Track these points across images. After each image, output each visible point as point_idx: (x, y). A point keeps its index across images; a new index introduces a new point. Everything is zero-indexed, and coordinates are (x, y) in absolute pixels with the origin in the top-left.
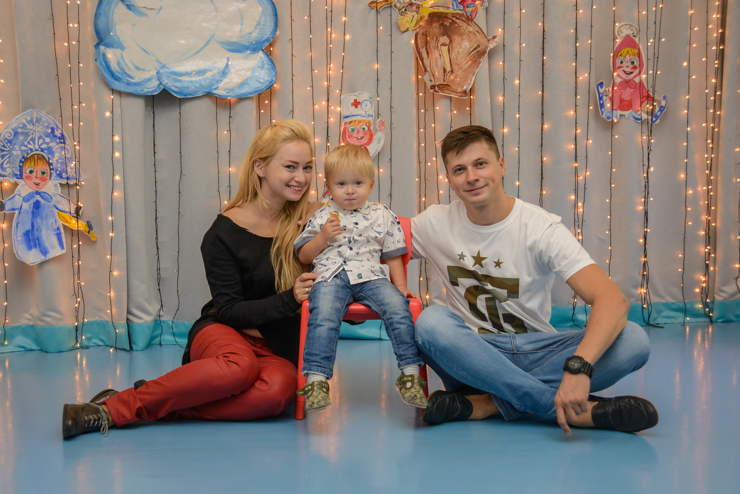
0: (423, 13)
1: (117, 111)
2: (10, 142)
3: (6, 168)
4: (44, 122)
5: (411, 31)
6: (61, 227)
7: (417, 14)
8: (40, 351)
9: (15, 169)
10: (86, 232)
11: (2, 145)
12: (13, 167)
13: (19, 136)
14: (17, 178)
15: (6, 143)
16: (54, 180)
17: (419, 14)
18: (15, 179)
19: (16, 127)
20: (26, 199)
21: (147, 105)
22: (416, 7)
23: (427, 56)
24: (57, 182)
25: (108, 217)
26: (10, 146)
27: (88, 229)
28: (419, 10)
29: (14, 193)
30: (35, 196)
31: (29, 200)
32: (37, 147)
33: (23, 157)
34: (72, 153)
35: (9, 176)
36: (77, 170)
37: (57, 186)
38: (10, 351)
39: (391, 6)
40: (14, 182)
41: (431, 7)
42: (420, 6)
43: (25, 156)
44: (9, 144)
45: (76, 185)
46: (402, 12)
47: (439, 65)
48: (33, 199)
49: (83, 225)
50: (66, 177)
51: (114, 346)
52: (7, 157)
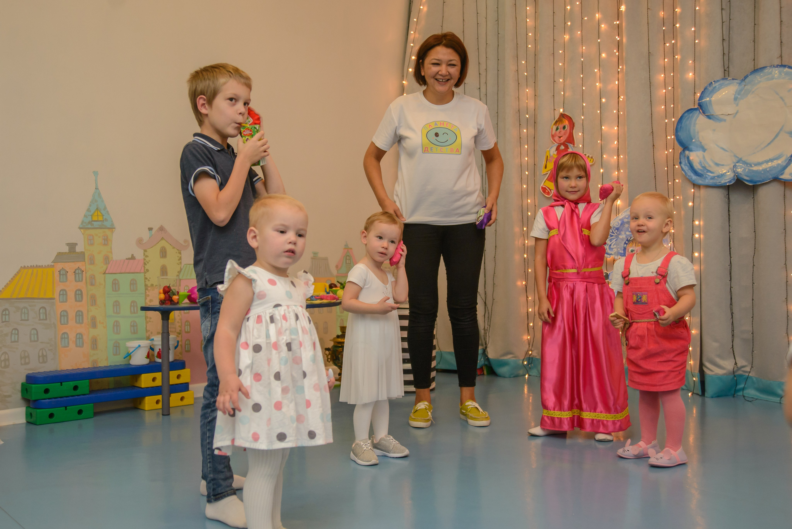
1: (697, 201)
2: (617, 229)
3: (613, 249)
12: (618, 248)
14: (621, 256)
15: (614, 230)
19: (623, 218)
21: (724, 193)
26: (617, 232)
33: (627, 240)
35: (615, 254)
43: (629, 239)
44: (616, 231)
51: (692, 391)
52: (614, 240)
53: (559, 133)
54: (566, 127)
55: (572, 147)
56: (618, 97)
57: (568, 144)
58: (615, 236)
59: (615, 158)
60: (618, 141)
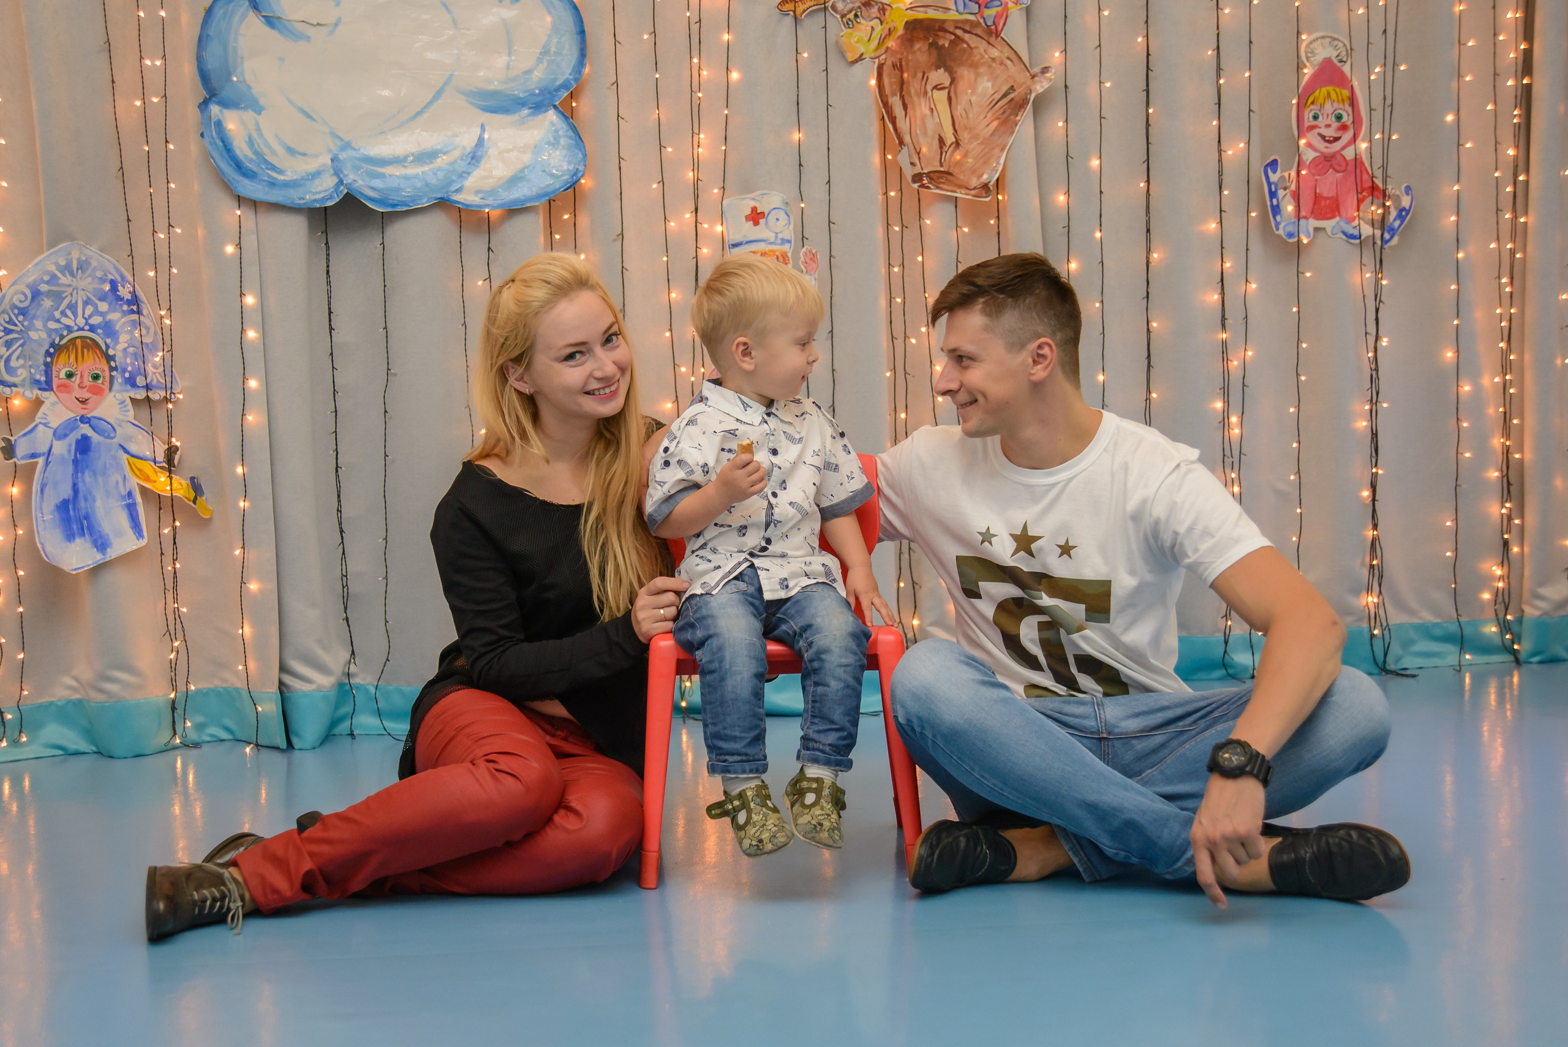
0: (892, 21)
1: (250, 241)
2: (23, 312)
3: (16, 369)
4: (95, 270)
5: (868, 59)
6: (135, 489)
7: (882, 23)
8: (96, 756)
9: (36, 369)
10: (188, 499)
11: (7, 320)
12: (31, 367)
13: (43, 300)
14: (40, 389)
15: (15, 314)
16: (118, 392)
17: (884, 25)
18: (36, 392)
19: (35, 281)
20: (60, 434)
21: (312, 228)
22: (879, 10)
23: (904, 112)
24: (126, 396)
25: (235, 467)
26: (24, 320)
27: (192, 495)
28: (884, 14)
29: (33, 419)
30: (78, 427)
31: (66, 436)
32: (81, 322)
34: (155, 333)
35: (23, 386)
36: (168, 370)
37: (126, 403)
38: (32, 756)
39: (825, 9)
40: (34, 398)
41: (911, 8)
42: (886, 6)
44: (21, 318)
45: (166, 400)
46: (849, 19)
47: (930, 133)
48: (75, 432)
49: (182, 485)
50: (145, 384)
51: (254, 741)
52: (19, 344)
58: (17, 332)
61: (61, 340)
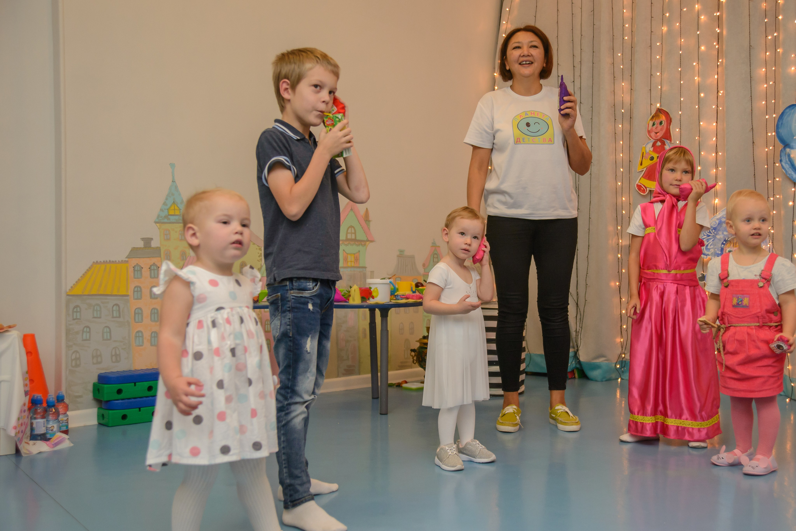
2: (715, 229)
3: (709, 249)
9: (717, 249)
11: (708, 232)
13: (723, 224)
15: (711, 230)
19: (720, 217)
26: (715, 232)
33: (725, 240)
35: (711, 255)
43: (726, 240)
44: (714, 231)
51: (790, 397)
52: (711, 240)
53: (656, 128)
54: (663, 122)
55: (669, 143)
56: (718, 92)
57: (665, 140)
58: (712, 236)
59: (713, 155)
60: (717, 138)
61: (728, 239)
